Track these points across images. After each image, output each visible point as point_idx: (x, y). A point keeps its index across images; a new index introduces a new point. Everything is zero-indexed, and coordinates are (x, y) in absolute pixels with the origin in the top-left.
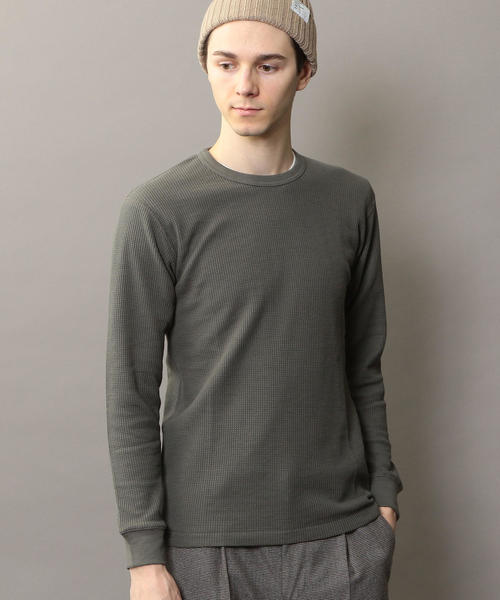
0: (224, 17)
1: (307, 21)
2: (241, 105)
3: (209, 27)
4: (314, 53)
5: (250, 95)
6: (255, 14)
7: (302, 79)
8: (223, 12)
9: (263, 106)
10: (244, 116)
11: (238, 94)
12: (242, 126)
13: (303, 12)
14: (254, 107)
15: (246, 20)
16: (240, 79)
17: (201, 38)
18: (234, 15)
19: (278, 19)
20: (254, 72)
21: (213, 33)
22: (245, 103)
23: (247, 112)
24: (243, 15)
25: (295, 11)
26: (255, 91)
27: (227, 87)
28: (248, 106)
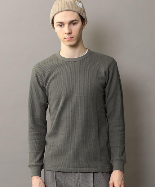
0: (57, 11)
1: (82, 8)
2: (67, 37)
3: (53, 15)
4: (86, 17)
5: (70, 33)
6: (67, 9)
7: (83, 25)
8: (57, 10)
9: (74, 36)
10: (69, 40)
11: (66, 34)
12: (68, 43)
13: (80, 5)
14: (71, 37)
15: (64, 11)
16: (66, 29)
17: (51, 19)
18: (60, 10)
19: (74, 9)
20: (69, 26)
21: (55, 17)
22: (68, 36)
23: (69, 39)
24: (63, 9)
25: (78, 5)
26: (71, 32)
27: (62, 32)
28: (69, 37)
